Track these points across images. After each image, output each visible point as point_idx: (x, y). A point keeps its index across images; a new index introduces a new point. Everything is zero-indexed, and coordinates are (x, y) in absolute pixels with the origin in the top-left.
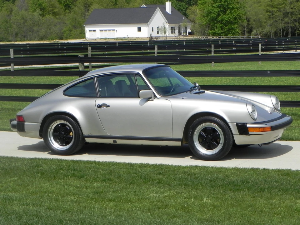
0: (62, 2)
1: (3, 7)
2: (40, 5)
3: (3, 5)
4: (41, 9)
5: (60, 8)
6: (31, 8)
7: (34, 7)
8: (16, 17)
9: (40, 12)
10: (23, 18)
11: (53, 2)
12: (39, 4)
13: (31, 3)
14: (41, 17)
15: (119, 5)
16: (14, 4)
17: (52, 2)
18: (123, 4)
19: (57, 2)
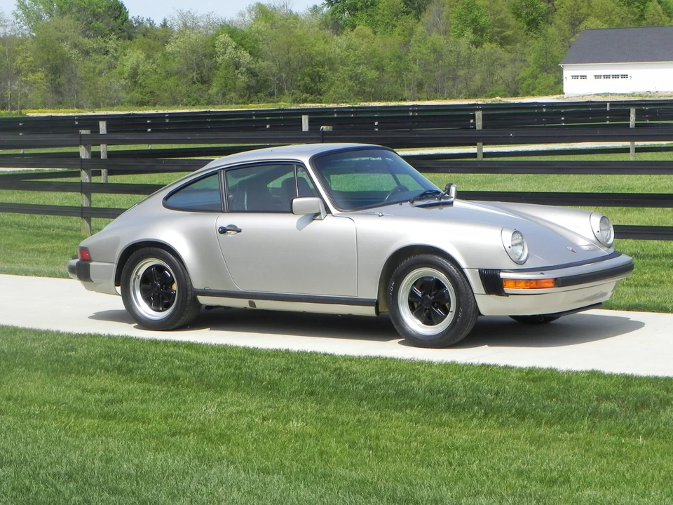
0: (523, 14)
1: (396, 27)
2: (474, 21)
3: (395, 23)
4: (475, 31)
5: (518, 28)
6: (454, 28)
7: (460, 26)
8: (419, 47)
9: (472, 37)
10: (435, 51)
11: (502, 16)
12: (473, 19)
13: (455, 18)
14: (473, 49)
15: (648, 20)
16: (419, 20)
17: (499, 15)
18: (657, 17)
19: (510, 16)
